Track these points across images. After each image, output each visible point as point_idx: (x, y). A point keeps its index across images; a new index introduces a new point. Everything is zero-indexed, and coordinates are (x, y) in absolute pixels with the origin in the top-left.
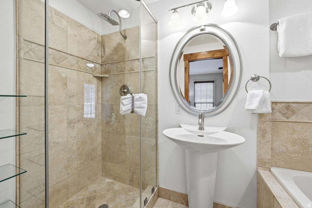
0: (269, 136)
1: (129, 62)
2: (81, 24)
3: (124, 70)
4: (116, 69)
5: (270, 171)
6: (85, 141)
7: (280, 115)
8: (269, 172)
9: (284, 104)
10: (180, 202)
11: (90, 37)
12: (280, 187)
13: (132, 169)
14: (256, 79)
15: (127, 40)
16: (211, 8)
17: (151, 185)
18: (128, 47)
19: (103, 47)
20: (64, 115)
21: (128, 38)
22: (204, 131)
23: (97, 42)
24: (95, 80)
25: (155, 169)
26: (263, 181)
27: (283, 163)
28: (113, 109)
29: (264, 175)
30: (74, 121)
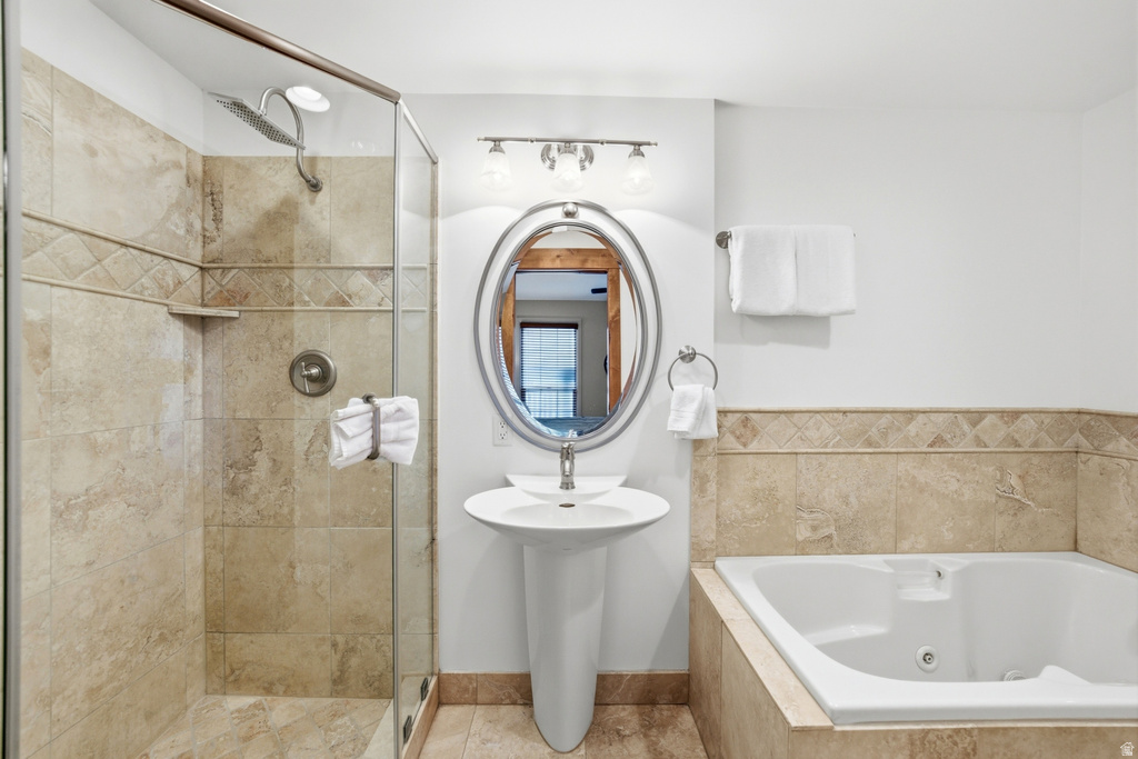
0: (712, 488)
1: (330, 272)
2: (115, 105)
3: (307, 298)
4: (271, 292)
5: (714, 568)
6: (134, 572)
7: (732, 439)
8: (711, 570)
9: (739, 415)
10: (508, 701)
11: (155, 160)
12: (732, 597)
13: (340, 639)
14: (688, 357)
15: (322, 197)
16: (591, 161)
17: (411, 676)
18: (323, 219)
19: (213, 200)
20: (35, 482)
21: (325, 189)
22: (574, 491)
23: (185, 180)
24: (177, 330)
25: (426, 621)
26: (702, 593)
27: (737, 546)
28: (258, 438)
29: (704, 577)
30: (83, 498)
